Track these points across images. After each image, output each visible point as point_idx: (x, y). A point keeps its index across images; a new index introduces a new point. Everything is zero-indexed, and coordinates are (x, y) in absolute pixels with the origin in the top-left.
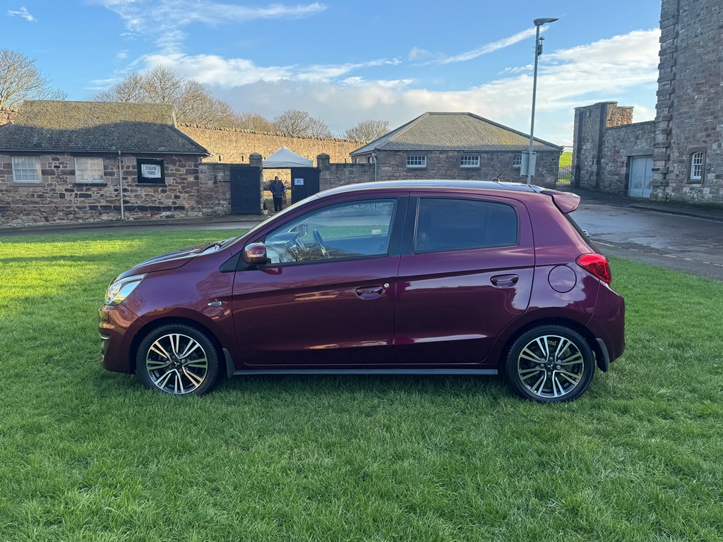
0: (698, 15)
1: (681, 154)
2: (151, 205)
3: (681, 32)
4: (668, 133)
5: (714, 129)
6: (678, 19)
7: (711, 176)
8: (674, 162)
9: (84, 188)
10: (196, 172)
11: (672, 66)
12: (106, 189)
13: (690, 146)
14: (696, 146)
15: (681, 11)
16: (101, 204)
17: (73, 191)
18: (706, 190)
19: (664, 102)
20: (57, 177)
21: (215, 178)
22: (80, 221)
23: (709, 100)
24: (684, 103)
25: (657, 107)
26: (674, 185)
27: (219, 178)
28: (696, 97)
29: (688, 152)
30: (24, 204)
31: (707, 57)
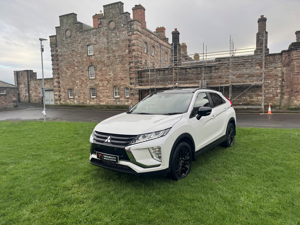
0: (64, 46)
1: (65, 90)
3: (58, 50)
4: (58, 82)
5: (75, 82)
6: (57, 45)
7: (76, 97)
8: (62, 92)
11: (57, 61)
13: (67, 87)
14: (69, 87)
15: (58, 43)
18: (76, 101)
19: (56, 72)
23: (72, 73)
24: (63, 73)
25: (53, 73)
26: (63, 100)
28: (67, 71)
29: (67, 89)
31: (69, 59)
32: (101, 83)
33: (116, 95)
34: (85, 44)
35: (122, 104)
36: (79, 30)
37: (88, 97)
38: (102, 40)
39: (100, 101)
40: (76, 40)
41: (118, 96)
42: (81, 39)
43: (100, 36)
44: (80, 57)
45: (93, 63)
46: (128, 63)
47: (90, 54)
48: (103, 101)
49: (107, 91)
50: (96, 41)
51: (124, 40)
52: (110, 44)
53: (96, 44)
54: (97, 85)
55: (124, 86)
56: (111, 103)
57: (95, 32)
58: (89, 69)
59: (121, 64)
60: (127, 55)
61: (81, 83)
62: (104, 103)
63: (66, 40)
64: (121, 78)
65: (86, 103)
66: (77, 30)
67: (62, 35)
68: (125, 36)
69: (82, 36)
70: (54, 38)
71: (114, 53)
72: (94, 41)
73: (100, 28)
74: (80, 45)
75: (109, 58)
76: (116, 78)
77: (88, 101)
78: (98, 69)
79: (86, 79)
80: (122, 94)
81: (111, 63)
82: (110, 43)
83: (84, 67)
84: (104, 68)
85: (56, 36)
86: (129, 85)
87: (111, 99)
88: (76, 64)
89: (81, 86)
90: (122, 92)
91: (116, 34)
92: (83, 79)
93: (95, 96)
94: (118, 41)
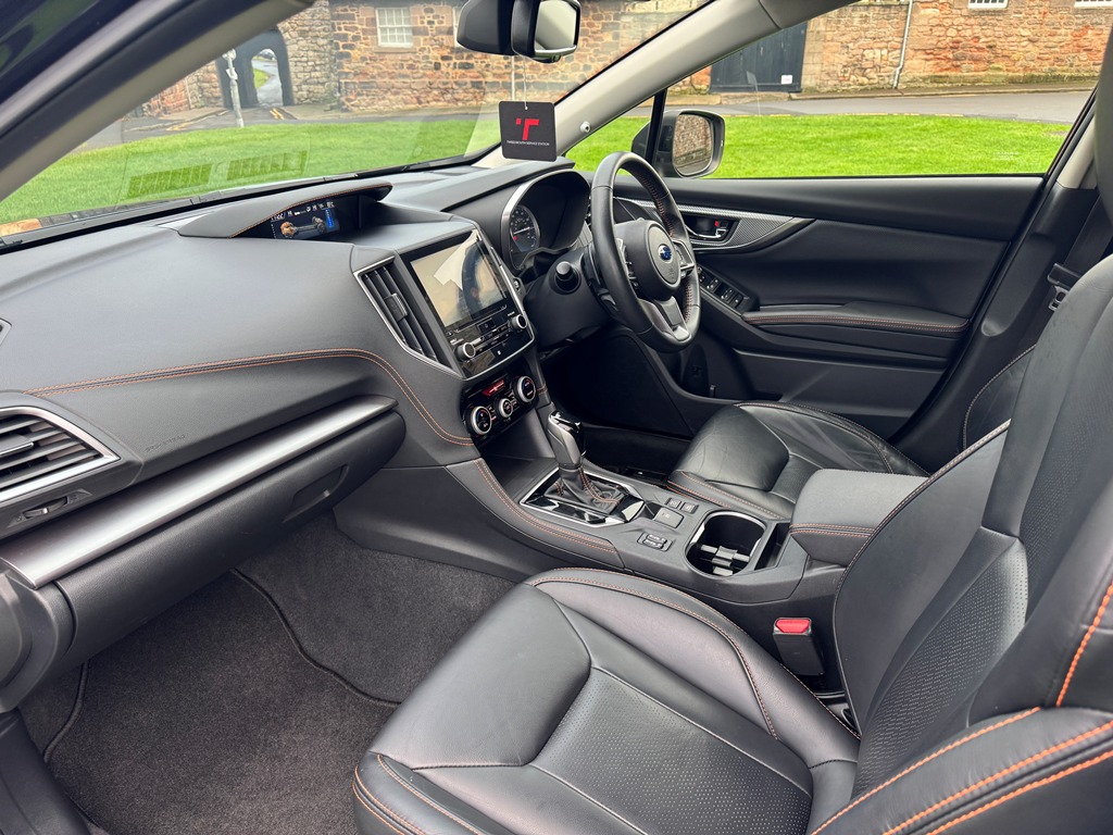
9: (464, 54)
10: (616, 26)
16: (486, 79)
17: (451, 58)
20: (431, 39)
22: (460, 104)
30: (392, 78)
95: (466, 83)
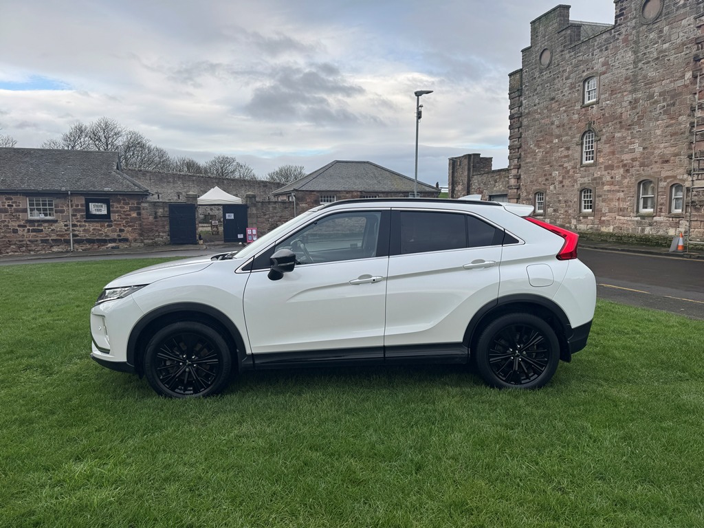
0: (536, 90)
1: (528, 193)
2: (98, 238)
3: (524, 102)
4: (518, 178)
5: (551, 175)
6: (521, 92)
7: (550, 210)
8: (523, 200)
9: (36, 224)
10: (138, 208)
11: (519, 128)
12: (56, 225)
13: (534, 188)
14: (538, 187)
15: (523, 86)
16: (52, 238)
17: (25, 226)
19: (514, 154)
20: (10, 215)
21: (156, 213)
22: (32, 253)
23: (546, 153)
24: (529, 156)
25: (509, 158)
27: (159, 214)
28: (537, 151)
31: (543, 121)
32: (608, 173)
33: (645, 207)
34: (579, 77)
35: (659, 234)
36: (568, 45)
37: (575, 211)
38: (620, 57)
39: (602, 222)
40: (559, 72)
41: (650, 210)
42: (570, 66)
43: (617, 48)
44: (565, 111)
45: (594, 124)
46: (689, 112)
47: (591, 101)
48: (607, 223)
49: (621, 195)
50: (605, 64)
51: (683, 44)
52: (640, 65)
53: (604, 73)
54: (598, 181)
55: (668, 180)
56: (629, 229)
57: (605, 41)
58: (582, 139)
59: (665, 117)
60: (686, 86)
61: (563, 176)
62: (610, 229)
63: (539, 77)
64: (662, 156)
65: (568, 225)
66: (565, 46)
67: (533, 67)
68: (685, 33)
69: (575, 58)
70: (518, 76)
71: (651, 88)
72: (600, 65)
73: (619, 25)
74: (569, 81)
75: (634, 104)
76: (648, 158)
77: (574, 222)
78: (604, 138)
79: (574, 167)
80: (661, 205)
81: (638, 117)
82: (641, 61)
83: (573, 137)
84: (619, 132)
85: (521, 70)
86: (686, 176)
87: (629, 218)
88: (557, 131)
89: (561, 185)
90: (662, 199)
91: (661, 31)
92: (568, 165)
93: (591, 210)
94: (665, 51)
95: (37, 241)
